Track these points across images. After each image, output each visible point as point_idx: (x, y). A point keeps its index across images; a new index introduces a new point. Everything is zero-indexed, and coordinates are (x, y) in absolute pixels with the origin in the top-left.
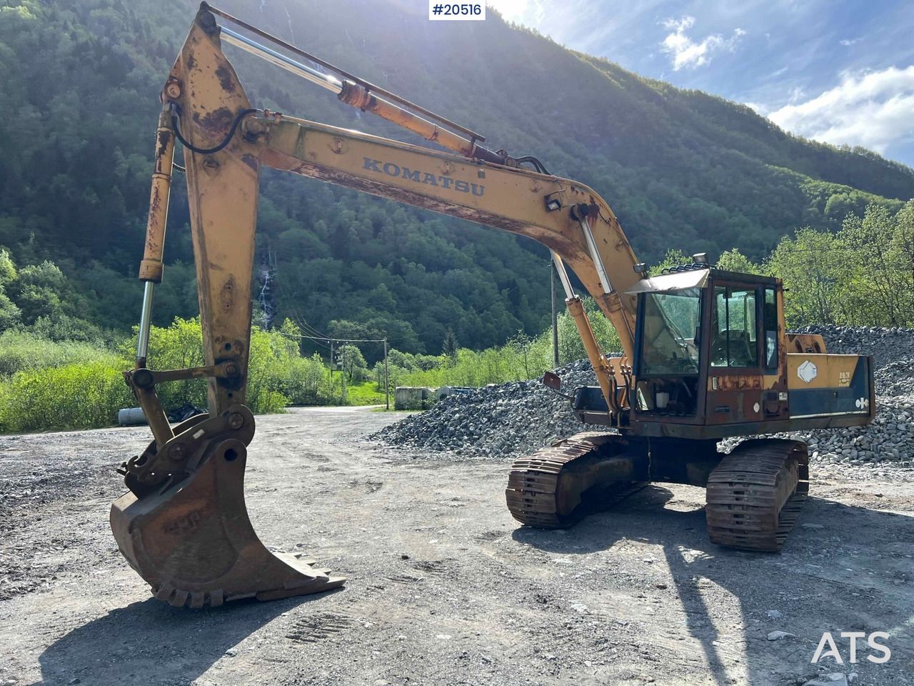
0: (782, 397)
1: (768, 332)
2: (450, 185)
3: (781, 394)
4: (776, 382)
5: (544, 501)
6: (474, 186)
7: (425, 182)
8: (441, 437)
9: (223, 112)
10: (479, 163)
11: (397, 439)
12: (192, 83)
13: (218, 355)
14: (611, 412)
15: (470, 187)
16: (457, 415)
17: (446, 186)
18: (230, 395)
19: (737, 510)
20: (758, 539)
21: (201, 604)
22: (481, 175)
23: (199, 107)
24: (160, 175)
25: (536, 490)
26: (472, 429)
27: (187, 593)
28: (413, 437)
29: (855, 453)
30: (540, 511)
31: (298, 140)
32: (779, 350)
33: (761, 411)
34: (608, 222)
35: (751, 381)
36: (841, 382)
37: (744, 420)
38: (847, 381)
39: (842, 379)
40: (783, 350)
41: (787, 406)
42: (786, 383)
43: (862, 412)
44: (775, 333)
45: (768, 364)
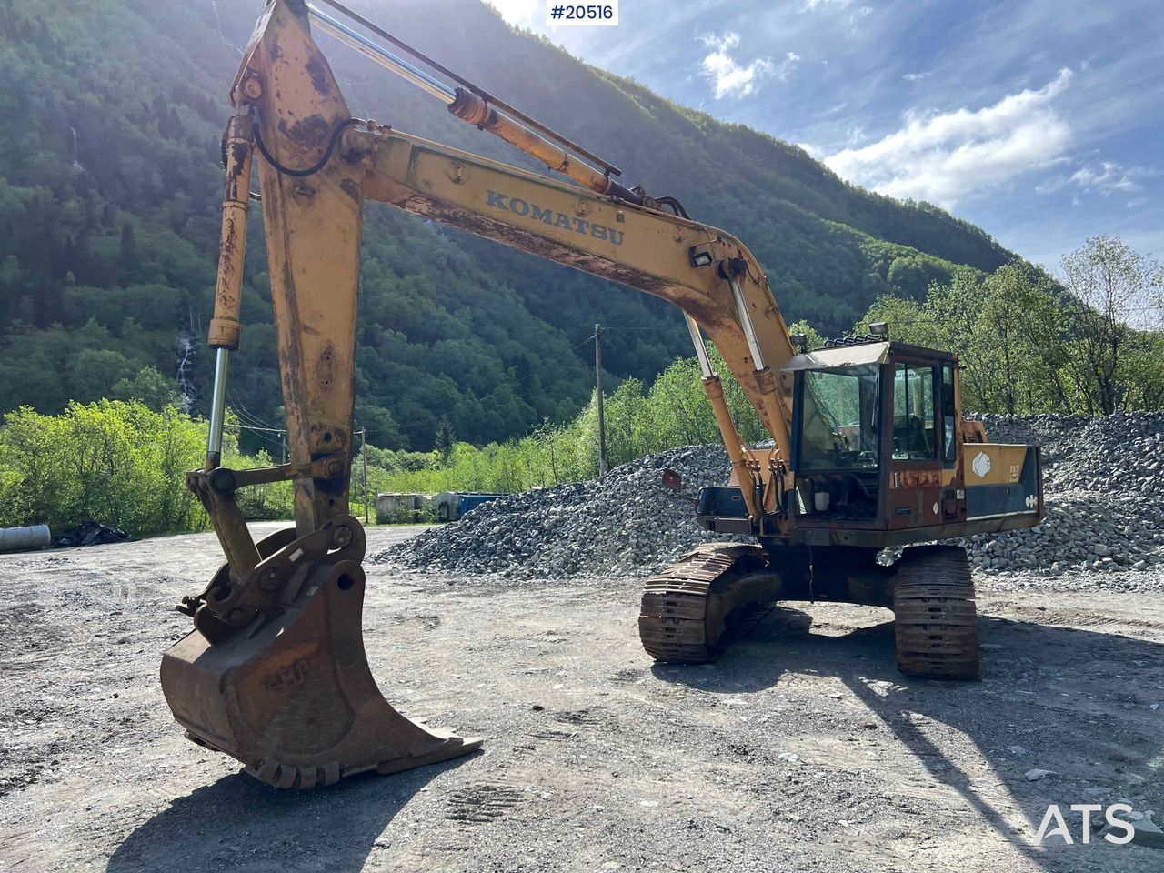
0: (960, 495)
1: (946, 418)
2: (586, 230)
3: (958, 491)
4: (953, 478)
5: (690, 630)
6: (613, 231)
7: (557, 224)
8: (478, 556)
9: (316, 122)
10: (618, 203)
11: (417, 560)
12: (276, 79)
13: (315, 448)
14: (751, 517)
15: (608, 233)
16: (497, 527)
17: (581, 230)
18: (332, 502)
19: (934, 631)
20: (958, 663)
21: (313, 782)
22: (620, 218)
23: (286, 112)
24: (236, 204)
25: (680, 617)
26: (518, 544)
27: (295, 769)
28: (439, 557)
29: (988, 561)
30: (684, 642)
31: (410, 163)
32: (957, 439)
33: (940, 512)
34: (757, 282)
35: (930, 477)
36: (1012, 477)
37: (924, 523)
38: (1017, 476)
39: (1013, 473)
40: (960, 439)
41: (964, 506)
42: (962, 478)
43: (1032, 512)
44: (952, 419)
45: (946, 455)
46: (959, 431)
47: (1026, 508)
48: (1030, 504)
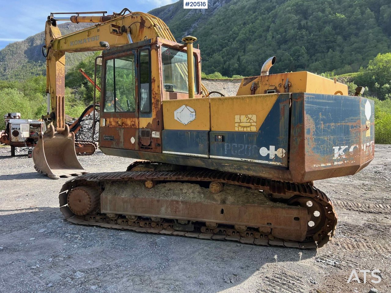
0: (155, 135)
1: (142, 85)
2: (90, 40)
3: (154, 132)
4: (150, 123)
6: (96, 36)
10: (97, 26)
15: (95, 38)
22: (98, 31)
31: (58, 44)
32: (153, 98)
33: (136, 143)
34: (149, 27)
35: (129, 122)
36: (239, 126)
37: (123, 148)
38: (251, 126)
39: (240, 122)
40: (157, 97)
41: (160, 142)
42: (159, 124)
43: (271, 163)
44: (147, 85)
45: (141, 109)
46: (157, 92)
47: (261, 157)
48: (268, 154)
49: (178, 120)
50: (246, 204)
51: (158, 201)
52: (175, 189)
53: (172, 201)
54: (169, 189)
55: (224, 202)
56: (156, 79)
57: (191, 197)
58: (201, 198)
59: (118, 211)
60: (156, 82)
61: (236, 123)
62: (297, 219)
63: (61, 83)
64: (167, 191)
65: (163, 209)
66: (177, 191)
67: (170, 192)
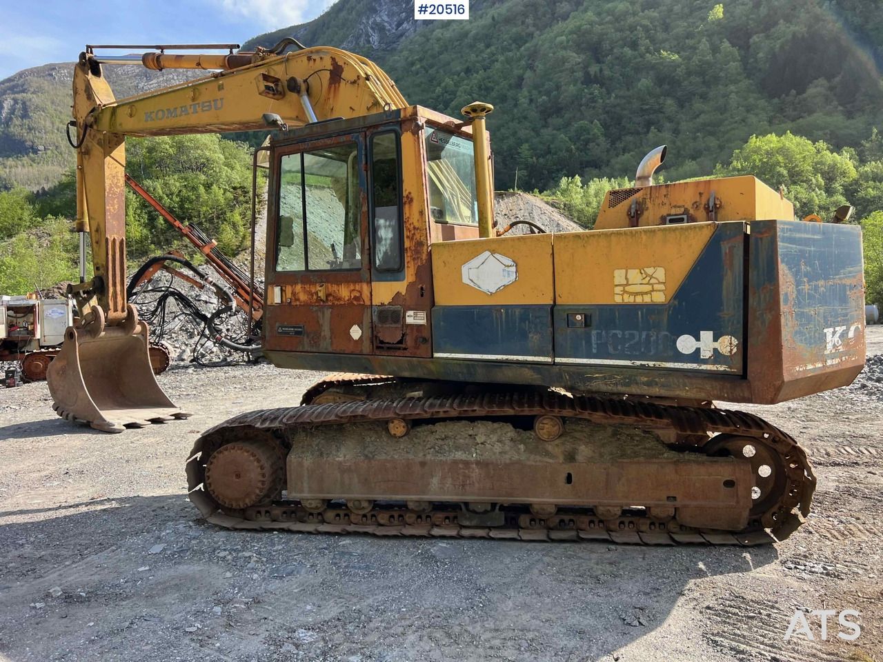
0: (415, 318)
2: (199, 109)
3: (411, 313)
4: (398, 294)
6: (216, 101)
10: (218, 77)
12: (77, 104)
15: (212, 104)
17: (195, 111)
22: (220, 87)
23: (80, 118)
31: (112, 118)
32: (408, 237)
33: (364, 338)
34: (354, 82)
35: (344, 292)
36: (625, 292)
37: (330, 350)
38: (653, 291)
39: (627, 284)
40: (417, 236)
41: (426, 334)
42: (424, 294)
43: (704, 367)
44: (394, 209)
45: (378, 262)
46: (416, 225)
47: (680, 357)
48: (698, 350)
49: (472, 284)
50: (620, 460)
51: (423, 464)
52: (459, 436)
53: (455, 462)
54: (443, 436)
55: (571, 457)
56: (414, 195)
57: (497, 451)
58: (519, 454)
59: (328, 493)
60: (415, 204)
61: (617, 285)
62: (730, 484)
63: (116, 207)
64: (440, 442)
65: (435, 481)
66: (461, 441)
67: (447, 442)
